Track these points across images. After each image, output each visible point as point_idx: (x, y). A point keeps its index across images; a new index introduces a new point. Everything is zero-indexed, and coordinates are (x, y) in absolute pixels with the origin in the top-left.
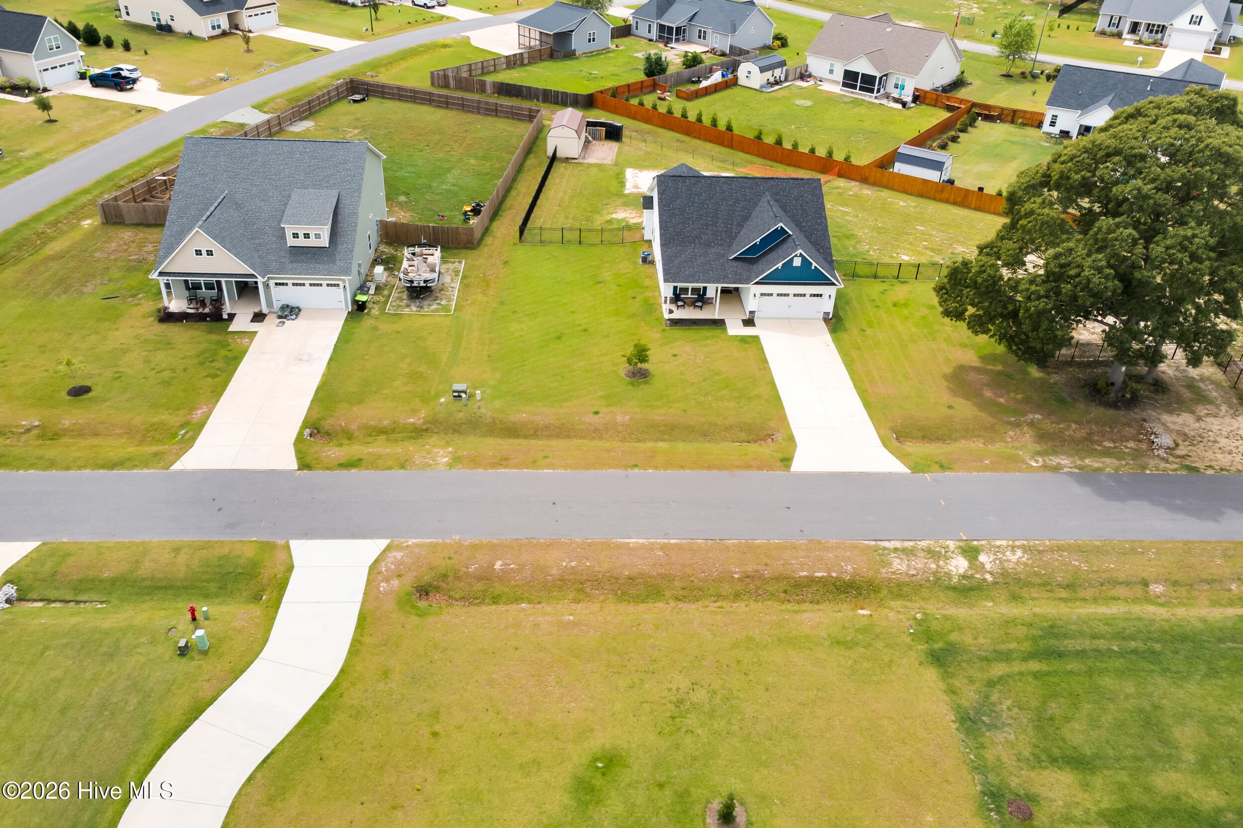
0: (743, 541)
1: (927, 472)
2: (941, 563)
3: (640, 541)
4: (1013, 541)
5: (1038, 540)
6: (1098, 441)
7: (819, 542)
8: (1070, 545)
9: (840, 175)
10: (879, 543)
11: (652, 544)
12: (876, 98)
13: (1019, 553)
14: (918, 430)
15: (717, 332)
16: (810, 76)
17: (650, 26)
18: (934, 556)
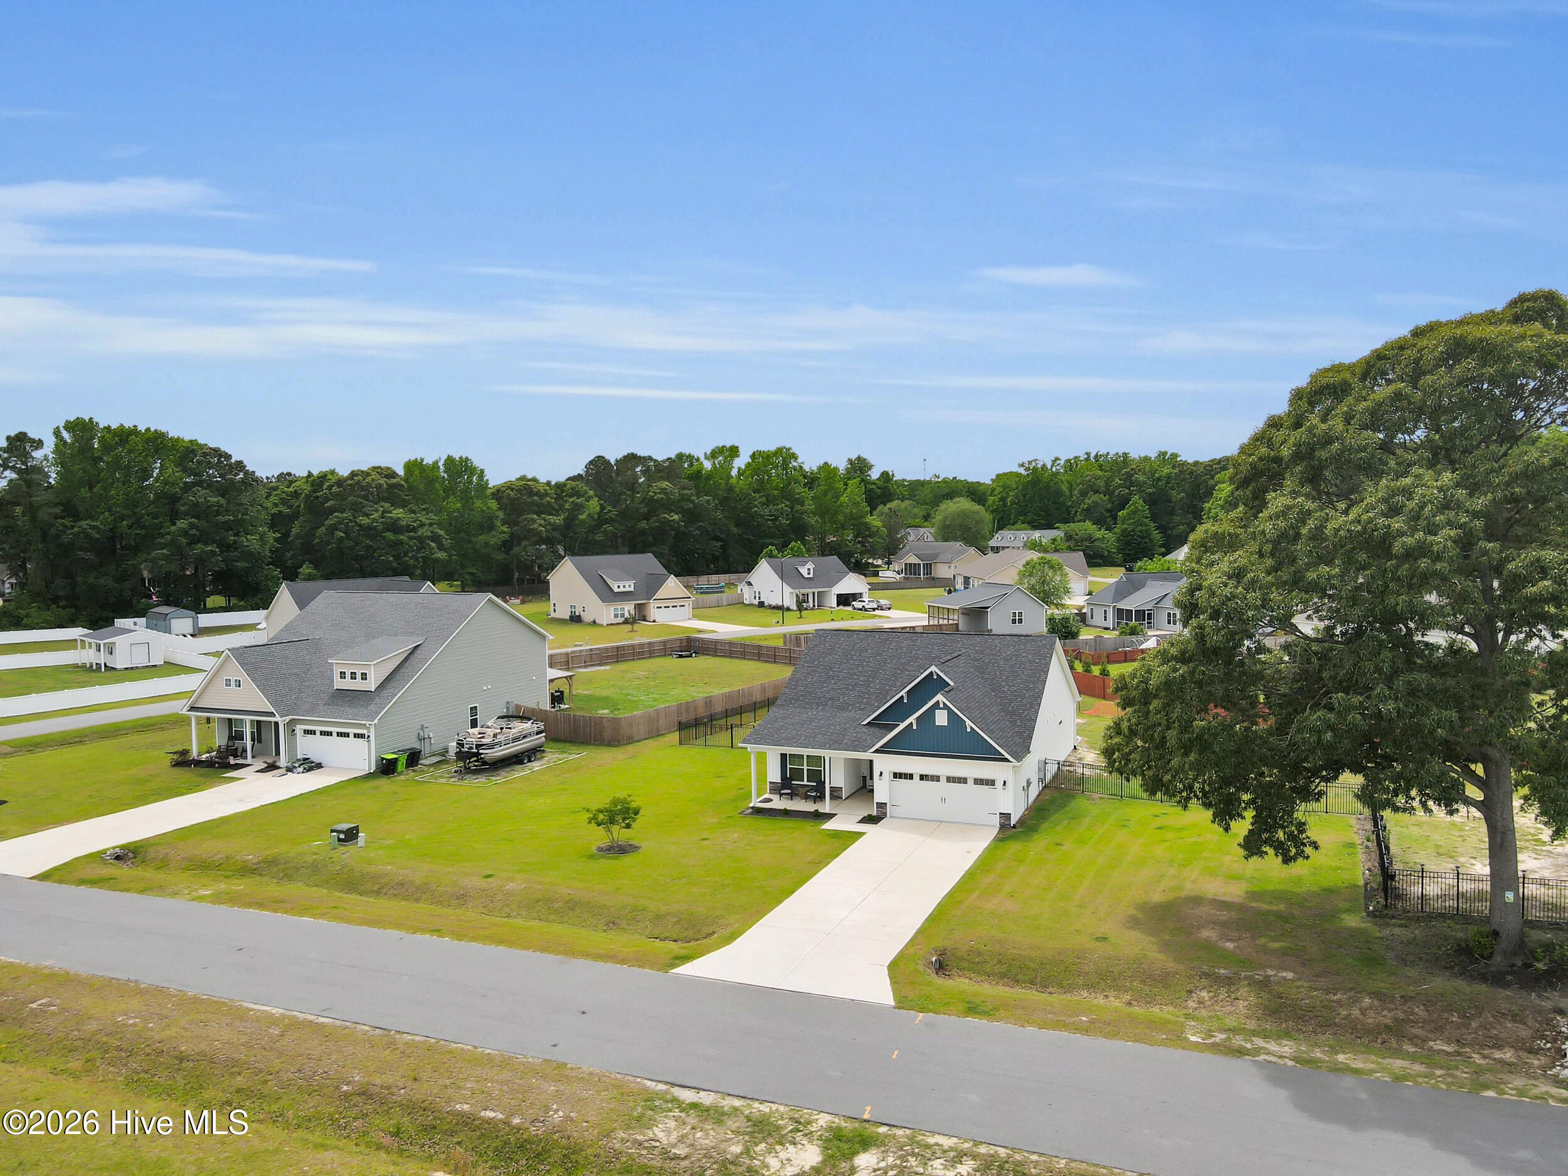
1: (929, 1012)
2: (761, 1147)
7: (562, 1066)
10: (674, 1089)
15: (808, 826)
17: (1105, 611)
18: (762, 1131)
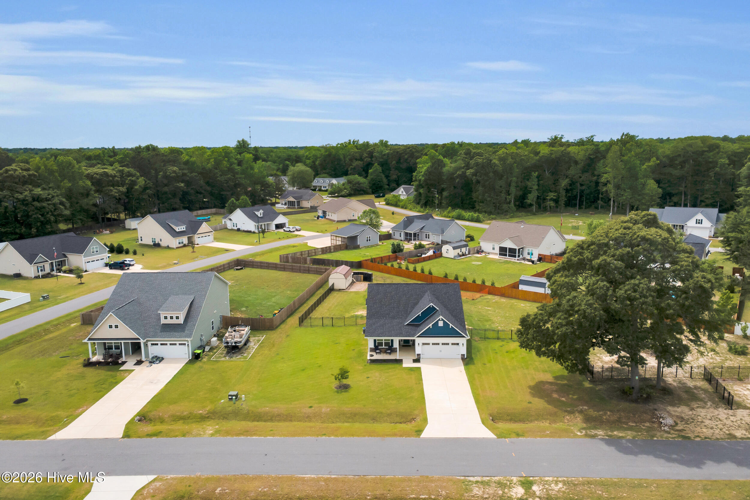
0: (378, 476)
1: (508, 438)
2: (506, 490)
3: (313, 476)
4: (557, 478)
5: (574, 477)
6: (625, 422)
7: (427, 477)
8: (596, 481)
9: (490, 293)
10: (467, 478)
11: (320, 478)
12: (518, 260)
13: (560, 485)
14: (507, 415)
15: (397, 366)
16: (483, 251)
17: (400, 233)
18: (502, 486)
